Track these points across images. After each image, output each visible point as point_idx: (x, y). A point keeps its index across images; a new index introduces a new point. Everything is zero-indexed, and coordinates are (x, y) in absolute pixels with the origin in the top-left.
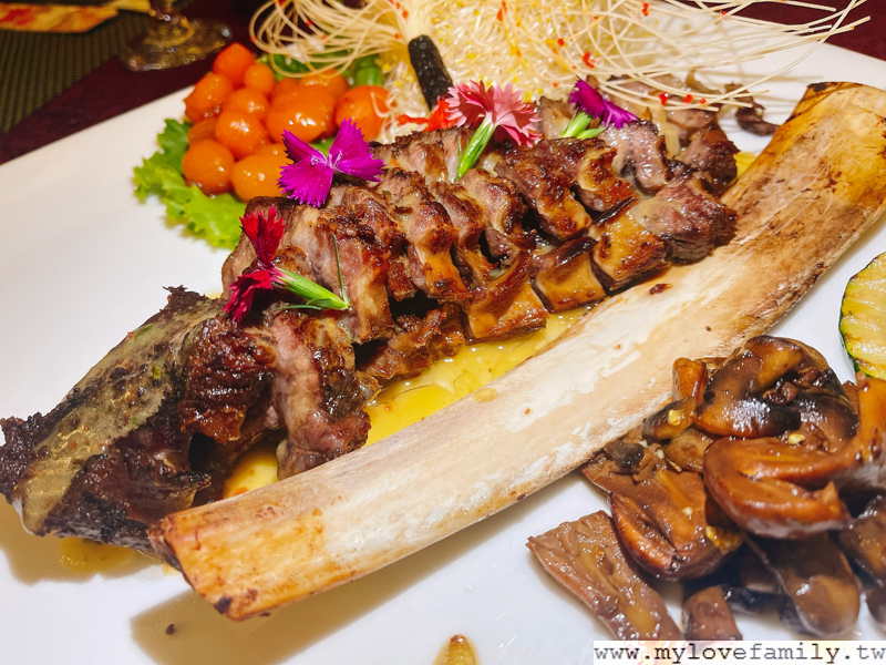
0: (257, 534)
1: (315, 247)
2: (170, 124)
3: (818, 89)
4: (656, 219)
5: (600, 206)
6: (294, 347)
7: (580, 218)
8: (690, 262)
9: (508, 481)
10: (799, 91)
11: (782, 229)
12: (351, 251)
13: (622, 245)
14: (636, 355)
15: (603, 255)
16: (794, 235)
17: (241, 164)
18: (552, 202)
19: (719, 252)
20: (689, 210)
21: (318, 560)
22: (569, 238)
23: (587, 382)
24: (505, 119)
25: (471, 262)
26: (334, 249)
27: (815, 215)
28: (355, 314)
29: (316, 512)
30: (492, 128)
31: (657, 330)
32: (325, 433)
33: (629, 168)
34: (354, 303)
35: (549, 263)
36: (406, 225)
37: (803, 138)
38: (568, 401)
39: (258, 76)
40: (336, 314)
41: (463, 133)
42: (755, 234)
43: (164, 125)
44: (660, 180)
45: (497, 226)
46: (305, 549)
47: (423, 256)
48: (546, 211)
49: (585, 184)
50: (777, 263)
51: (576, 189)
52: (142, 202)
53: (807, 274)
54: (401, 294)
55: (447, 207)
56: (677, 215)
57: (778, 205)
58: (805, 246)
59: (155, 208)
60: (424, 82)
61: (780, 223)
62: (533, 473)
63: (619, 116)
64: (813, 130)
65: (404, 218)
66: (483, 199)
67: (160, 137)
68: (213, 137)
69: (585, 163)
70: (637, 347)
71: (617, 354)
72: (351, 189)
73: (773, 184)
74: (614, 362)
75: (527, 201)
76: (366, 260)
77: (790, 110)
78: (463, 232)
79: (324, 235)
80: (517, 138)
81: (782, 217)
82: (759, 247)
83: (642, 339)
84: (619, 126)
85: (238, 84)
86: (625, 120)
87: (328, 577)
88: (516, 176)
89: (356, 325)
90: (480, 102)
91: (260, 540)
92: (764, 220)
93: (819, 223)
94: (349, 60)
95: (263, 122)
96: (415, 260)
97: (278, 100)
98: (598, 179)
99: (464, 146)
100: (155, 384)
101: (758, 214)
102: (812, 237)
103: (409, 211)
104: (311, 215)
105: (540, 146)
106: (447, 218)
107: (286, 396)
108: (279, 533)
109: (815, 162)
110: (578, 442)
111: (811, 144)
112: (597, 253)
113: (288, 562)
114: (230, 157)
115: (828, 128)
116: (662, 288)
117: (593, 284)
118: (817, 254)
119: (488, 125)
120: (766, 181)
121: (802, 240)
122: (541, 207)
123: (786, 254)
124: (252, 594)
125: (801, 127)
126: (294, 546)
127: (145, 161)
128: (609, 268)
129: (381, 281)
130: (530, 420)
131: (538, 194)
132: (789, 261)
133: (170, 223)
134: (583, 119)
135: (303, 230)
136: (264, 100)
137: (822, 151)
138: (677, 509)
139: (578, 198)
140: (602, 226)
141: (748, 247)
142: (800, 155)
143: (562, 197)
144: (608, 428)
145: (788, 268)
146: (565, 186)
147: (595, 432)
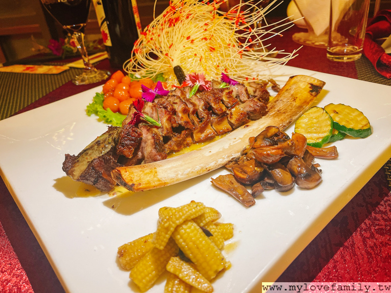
0: (140, 171)
1: (151, 112)
2: (97, 94)
3: (292, 77)
4: (245, 108)
5: (229, 105)
6: (147, 134)
7: (224, 108)
8: (255, 120)
9: (205, 166)
10: (287, 79)
11: (281, 111)
12: (162, 111)
13: (236, 115)
14: (240, 140)
15: (231, 118)
16: (284, 113)
17: (122, 103)
18: (216, 104)
19: (263, 117)
20: (253, 105)
21: (155, 179)
22: (221, 114)
23: (226, 146)
24: (203, 83)
25: (194, 119)
26: (157, 111)
27: (290, 108)
28: (163, 128)
29: (155, 168)
30: (199, 86)
31: (246, 135)
32: (156, 155)
33: (238, 96)
34: (162, 125)
35: (216, 120)
36: (176, 106)
37: (287, 90)
38: (221, 150)
39: (126, 79)
40: (157, 128)
41: (191, 87)
42: (274, 113)
43: (95, 95)
44: (246, 99)
45: (201, 109)
46: (152, 176)
47: (180, 115)
48: (214, 106)
49: (225, 99)
50: (280, 119)
51: (222, 100)
52: (89, 116)
53: (288, 121)
54: (174, 125)
55: (187, 103)
56: (250, 106)
57: (280, 106)
58: (287, 115)
59: (94, 117)
60: (178, 78)
61: (280, 110)
62: (212, 165)
63: (234, 83)
64: (290, 88)
65: (175, 105)
66: (197, 102)
67: (94, 98)
68: (113, 96)
69: (224, 93)
70: (240, 138)
71: (235, 140)
72: (160, 99)
73: (279, 101)
74: (234, 142)
75: (209, 104)
76: (166, 113)
77: (285, 83)
78: (191, 110)
79: (154, 108)
80: (205, 88)
81: (281, 108)
82: (275, 116)
83: (242, 137)
84: (234, 85)
85: (120, 82)
86: (235, 83)
87: (158, 183)
88: (206, 97)
89: (163, 131)
90: (195, 78)
91: (141, 173)
92: (276, 109)
93: (291, 110)
94: (154, 74)
95: (129, 92)
96: (178, 116)
97: (132, 86)
98: (228, 98)
99: (191, 91)
100: (109, 143)
101: (275, 108)
102: (289, 113)
103: (176, 103)
104: (150, 104)
105: (212, 90)
106: (187, 106)
107: (144, 148)
108: (146, 171)
109: (290, 95)
110: (224, 158)
111: (289, 91)
112: (229, 117)
113: (148, 178)
114: (118, 102)
115: (294, 87)
116: (247, 126)
117: (229, 126)
118: (291, 117)
119: (198, 84)
120: (277, 101)
121: (287, 114)
122: (213, 105)
123: (282, 117)
124: (140, 184)
125: (287, 87)
126: (150, 175)
127: (90, 104)
128: (233, 121)
129: (169, 120)
130: (210, 154)
131: (212, 101)
132: (283, 119)
133: (99, 120)
134: (224, 84)
135: (148, 107)
136: (128, 86)
137: (292, 92)
138: (249, 167)
139: (223, 103)
140: (230, 110)
141: (272, 116)
142: (286, 94)
143: (218, 102)
144: (232, 156)
145: (283, 120)
146: (219, 100)
147: (228, 157)
